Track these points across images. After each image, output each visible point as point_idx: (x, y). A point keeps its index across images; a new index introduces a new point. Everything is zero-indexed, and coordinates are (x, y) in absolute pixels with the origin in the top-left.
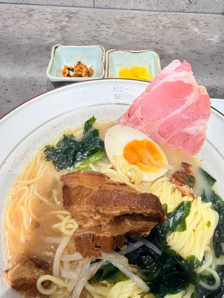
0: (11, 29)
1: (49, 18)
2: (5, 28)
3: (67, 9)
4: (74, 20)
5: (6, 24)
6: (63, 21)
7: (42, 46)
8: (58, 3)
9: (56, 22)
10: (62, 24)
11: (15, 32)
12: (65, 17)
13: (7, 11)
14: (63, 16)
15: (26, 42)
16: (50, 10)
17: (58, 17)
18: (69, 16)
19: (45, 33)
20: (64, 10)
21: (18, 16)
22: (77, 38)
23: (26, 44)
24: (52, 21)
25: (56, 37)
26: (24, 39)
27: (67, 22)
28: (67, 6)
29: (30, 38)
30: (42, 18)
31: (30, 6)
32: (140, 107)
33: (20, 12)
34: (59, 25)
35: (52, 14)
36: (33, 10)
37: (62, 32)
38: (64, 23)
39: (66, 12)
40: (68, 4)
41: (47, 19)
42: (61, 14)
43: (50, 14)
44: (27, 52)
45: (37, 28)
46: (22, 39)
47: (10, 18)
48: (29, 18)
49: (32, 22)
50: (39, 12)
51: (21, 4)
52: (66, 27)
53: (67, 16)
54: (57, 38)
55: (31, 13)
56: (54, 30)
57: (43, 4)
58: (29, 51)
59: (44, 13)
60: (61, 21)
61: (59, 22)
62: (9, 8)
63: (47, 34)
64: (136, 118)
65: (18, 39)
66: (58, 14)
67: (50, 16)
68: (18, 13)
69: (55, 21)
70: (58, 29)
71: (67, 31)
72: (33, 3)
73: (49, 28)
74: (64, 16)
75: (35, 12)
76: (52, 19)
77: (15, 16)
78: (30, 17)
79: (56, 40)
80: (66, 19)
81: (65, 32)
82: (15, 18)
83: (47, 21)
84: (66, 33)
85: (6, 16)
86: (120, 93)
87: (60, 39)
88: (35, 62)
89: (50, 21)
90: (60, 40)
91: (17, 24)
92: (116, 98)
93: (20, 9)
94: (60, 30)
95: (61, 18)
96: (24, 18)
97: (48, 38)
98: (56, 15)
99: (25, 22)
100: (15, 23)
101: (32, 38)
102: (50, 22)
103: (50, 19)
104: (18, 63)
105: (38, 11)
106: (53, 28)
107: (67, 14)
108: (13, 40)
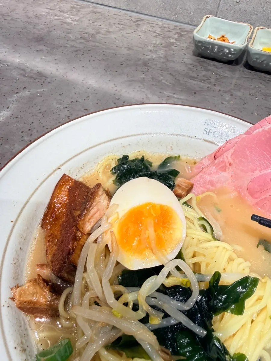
0: (113, 36)
1: (157, 32)
2: (108, 33)
3: (180, 25)
4: (185, 39)
5: (110, 30)
6: (172, 37)
7: (139, 60)
8: (173, 17)
9: (163, 37)
10: (170, 41)
11: (116, 39)
12: (175, 34)
13: (115, 16)
14: (174, 32)
15: (125, 51)
16: (160, 24)
17: (168, 33)
18: (181, 33)
19: (148, 46)
20: (177, 26)
21: (126, 24)
22: (182, 59)
23: (124, 54)
24: (160, 36)
25: (158, 53)
26: (123, 48)
27: (176, 40)
28: (181, 23)
29: (129, 49)
30: (149, 31)
31: (141, 15)
32: (232, 151)
33: (129, 20)
34: (165, 41)
35: (162, 28)
36: (142, 20)
37: (167, 49)
38: (172, 41)
39: (178, 28)
40: (183, 20)
41: (154, 32)
42: (172, 29)
43: (160, 28)
44: (122, 62)
45: (141, 39)
46: (121, 48)
47: (116, 25)
48: (135, 28)
49: (137, 32)
50: (149, 23)
51: (132, 11)
52: (173, 45)
53: (178, 33)
54: (159, 55)
55: (140, 23)
56: (159, 45)
57: (155, 15)
58: (124, 62)
59: (154, 25)
60: (169, 37)
61: (167, 38)
62: (119, 14)
63: (150, 48)
64: (224, 161)
65: (117, 47)
66: (169, 29)
67: (159, 30)
68: (126, 21)
69: (163, 36)
70: (164, 45)
71: (172, 50)
72: (145, 13)
73: (154, 42)
74: (175, 33)
75: (144, 22)
76: (160, 33)
77: (122, 23)
78: (137, 26)
79: (157, 56)
80: (176, 36)
81: (170, 50)
82: (122, 25)
83: (155, 34)
84: (171, 52)
85: (112, 21)
86: (212, 128)
87: (162, 56)
88: (127, 75)
89: (157, 35)
90: (161, 58)
91: (121, 31)
92: (205, 133)
93: (130, 16)
94: (164, 47)
95: (171, 34)
96: (130, 26)
97: (149, 53)
98: (166, 29)
99: (130, 31)
100: (119, 30)
101: (133, 49)
102: (156, 36)
103: (159, 33)
104: (108, 73)
105: (147, 22)
106: (158, 43)
107: (179, 31)
108: (112, 47)
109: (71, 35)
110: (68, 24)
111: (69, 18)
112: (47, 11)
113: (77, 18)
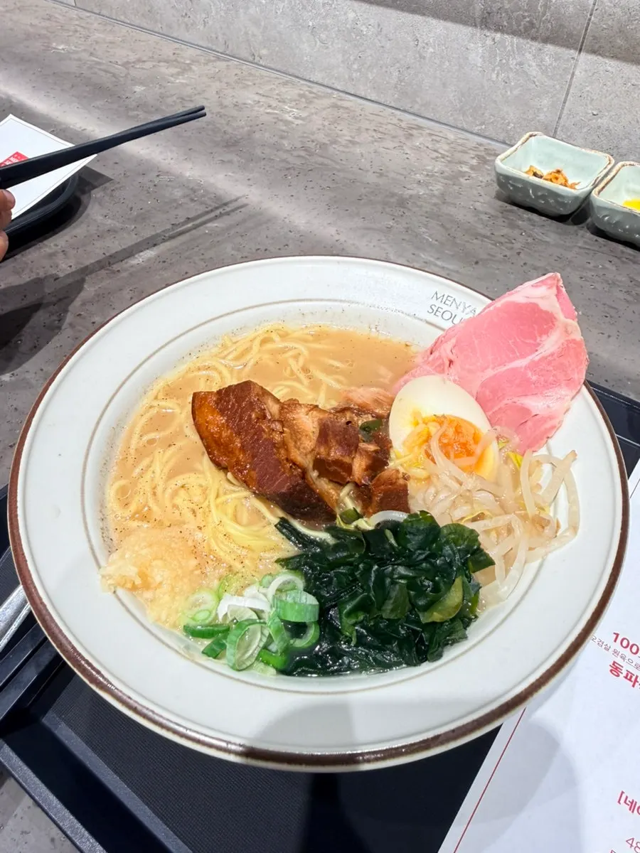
0: (358, 150)
1: (441, 151)
2: (350, 145)
3: (489, 144)
4: (489, 168)
5: (357, 139)
6: (465, 163)
7: (393, 195)
8: (477, 128)
9: (449, 162)
10: (460, 169)
11: (362, 156)
12: (473, 158)
13: (372, 117)
14: (472, 153)
15: (371, 178)
16: (451, 137)
17: (460, 154)
18: (485, 158)
19: (415, 174)
20: (481, 145)
21: (386, 132)
22: (472, 203)
23: (368, 183)
24: (443, 158)
25: (430, 188)
26: (370, 173)
27: (472, 168)
28: (491, 139)
29: (381, 175)
30: (427, 147)
31: (420, 120)
33: (395, 125)
34: (450, 169)
35: (452, 145)
36: (419, 128)
37: (450, 182)
38: (465, 169)
39: (482, 148)
40: (493, 135)
41: (435, 151)
42: (471, 149)
43: (449, 144)
44: (360, 196)
45: (407, 161)
46: (367, 171)
47: (370, 132)
48: (403, 139)
49: (404, 148)
50: (431, 135)
51: (405, 111)
52: (463, 177)
53: (478, 157)
54: (432, 191)
55: (414, 132)
56: (436, 174)
57: (445, 122)
58: (366, 196)
59: (438, 139)
60: (460, 163)
61: (456, 163)
62: (381, 114)
63: (418, 177)
65: (360, 169)
66: (464, 148)
67: (446, 147)
68: (390, 127)
69: (449, 159)
70: (446, 174)
71: (460, 184)
72: (429, 117)
73: (429, 168)
74: (473, 156)
75: (423, 132)
76: (446, 153)
77: (381, 129)
78: (407, 138)
79: (427, 192)
80: (474, 162)
81: (454, 184)
82: (379, 132)
83: (436, 154)
84: (456, 188)
85: (365, 125)
87: (436, 193)
88: (363, 218)
89: (440, 156)
90: (434, 196)
91: (376, 144)
93: (399, 120)
94: (446, 178)
95: (466, 158)
96: (394, 137)
97: (415, 185)
98: (460, 148)
99: (391, 145)
100: (373, 142)
101: (387, 176)
102: (437, 157)
103: (443, 152)
104: (332, 210)
105: (428, 131)
106: (436, 170)
107: (483, 154)
108: (351, 169)
109: (285, 143)
110: (287, 123)
111: (291, 113)
112: (257, 98)
113: (304, 114)
